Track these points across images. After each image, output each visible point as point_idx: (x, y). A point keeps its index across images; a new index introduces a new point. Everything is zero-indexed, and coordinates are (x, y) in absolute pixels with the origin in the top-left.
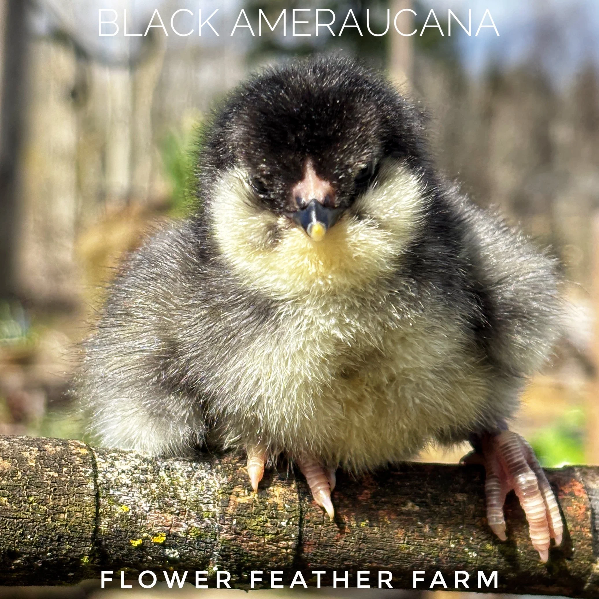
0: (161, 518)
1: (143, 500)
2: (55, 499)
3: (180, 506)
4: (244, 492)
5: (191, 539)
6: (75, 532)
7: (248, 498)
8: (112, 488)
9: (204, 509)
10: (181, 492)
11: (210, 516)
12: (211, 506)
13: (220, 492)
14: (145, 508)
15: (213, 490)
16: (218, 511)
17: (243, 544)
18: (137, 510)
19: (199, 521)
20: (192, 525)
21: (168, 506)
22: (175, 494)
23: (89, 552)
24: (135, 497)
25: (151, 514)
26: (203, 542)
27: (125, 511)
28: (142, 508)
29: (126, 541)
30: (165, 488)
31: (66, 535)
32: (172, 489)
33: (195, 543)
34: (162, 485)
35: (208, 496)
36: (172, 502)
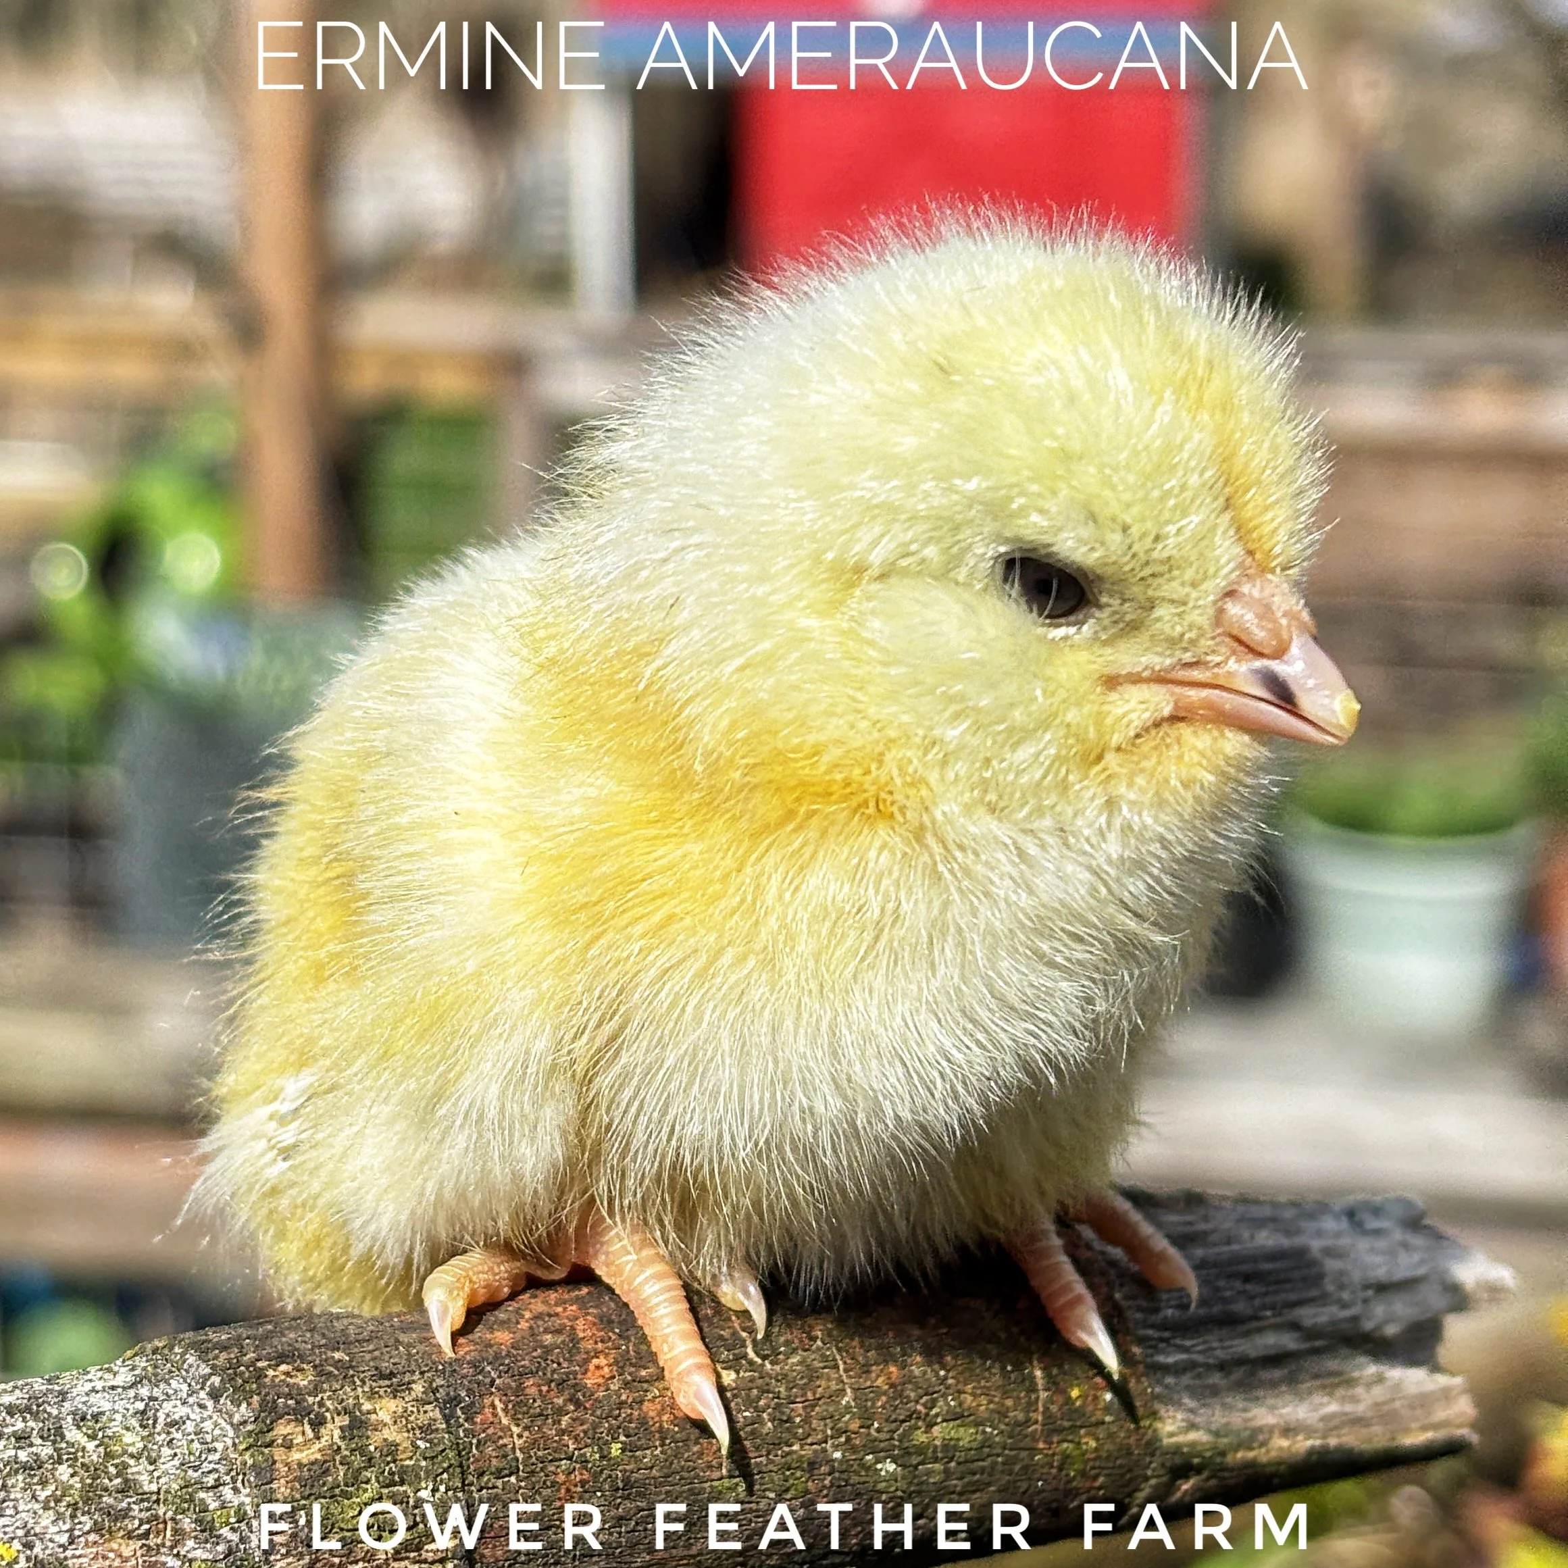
0: (105, 1558)
1: (47, 1518)
3: (148, 1509)
4: (303, 1433)
7: (317, 1446)
9: (213, 1505)
10: (139, 1471)
11: (233, 1520)
12: (227, 1492)
13: (242, 1447)
14: (57, 1538)
15: (219, 1446)
16: (248, 1500)
18: (37, 1550)
19: (206, 1542)
20: (190, 1556)
21: (116, 1520)
22: (126, 1481)
24: (24, 1515)
25: (78, 1553)
28: (51, 1540)
30: (96, 1472)
32: (112, 1470)
34: (83, 1465)
35: (212, 1466)
36: (124, 1505)
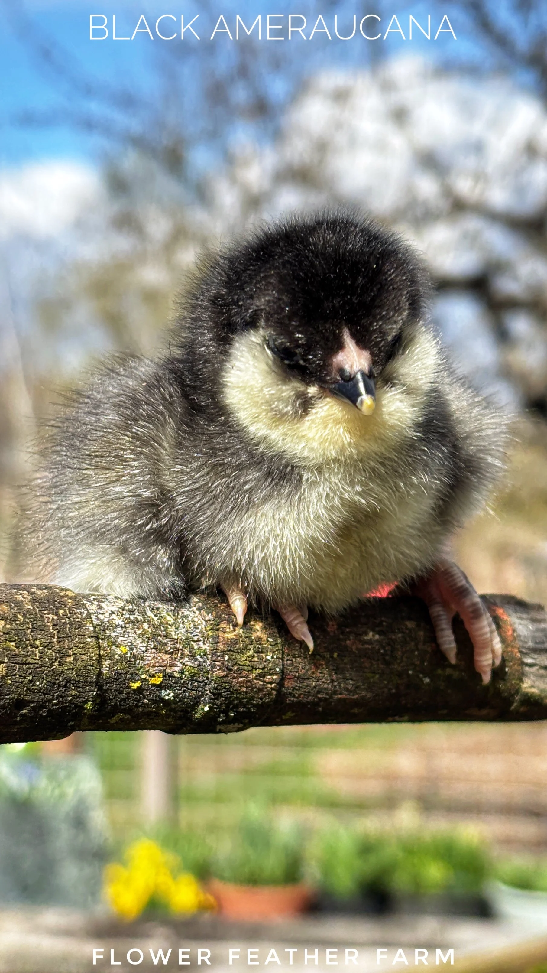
0: (157, 658)
2: (60, 642)
3: (173, 644)
4: (230, 628)
5: (186, 678)
6: (81, 676)
7: (234, 633)
8: (107, 629)
9: (196, 647)
10: (172, 630)
11: (202, 654)
12: (201, 643)
13: (208, 629)
14: (141, 648)
15: (200, 627)
16: (208, 648)
17: (234, 680)
18: (135, 651)
19: (192, 660)
20: (186, 664)
21: (162, 646)
22: (167, 633)
23: (94, 697)
24: (131, 638)
25: (148, 655)
26: (196, 681)
27: (124, 652)
28: (140, 649)
29: (125, 684)
30: (157, 628)
31: (73, 680)
32: (162, 628)
33: (189, 683)
34: (152, 624)
35: (197, 633)
36: (165, 641)
